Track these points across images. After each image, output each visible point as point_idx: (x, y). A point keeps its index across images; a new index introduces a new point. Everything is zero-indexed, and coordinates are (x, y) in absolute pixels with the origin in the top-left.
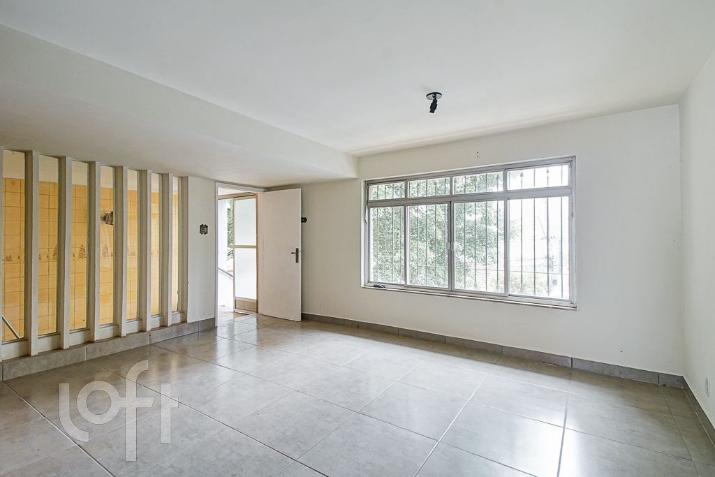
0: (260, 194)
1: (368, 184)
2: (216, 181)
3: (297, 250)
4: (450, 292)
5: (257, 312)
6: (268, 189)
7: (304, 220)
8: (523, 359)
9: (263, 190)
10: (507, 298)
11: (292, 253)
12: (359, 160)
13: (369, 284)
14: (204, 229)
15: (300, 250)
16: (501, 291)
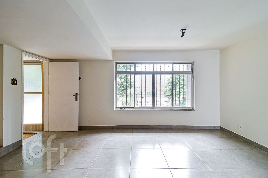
0: (45, 62)
1: (117, 63)
2: (22, 51)
3: (76, 94)
4: (153, 108)
5: (43, 130)
6: (52, 60)
7: (80, 78)
8: (180, 129)
9: (49, 60)
10: (173, 109)
11: (73, 96)
12: (114, 52)
13: (117, 108)
14: (14, 82)
15: (78, 94)
16: (171, 106)
